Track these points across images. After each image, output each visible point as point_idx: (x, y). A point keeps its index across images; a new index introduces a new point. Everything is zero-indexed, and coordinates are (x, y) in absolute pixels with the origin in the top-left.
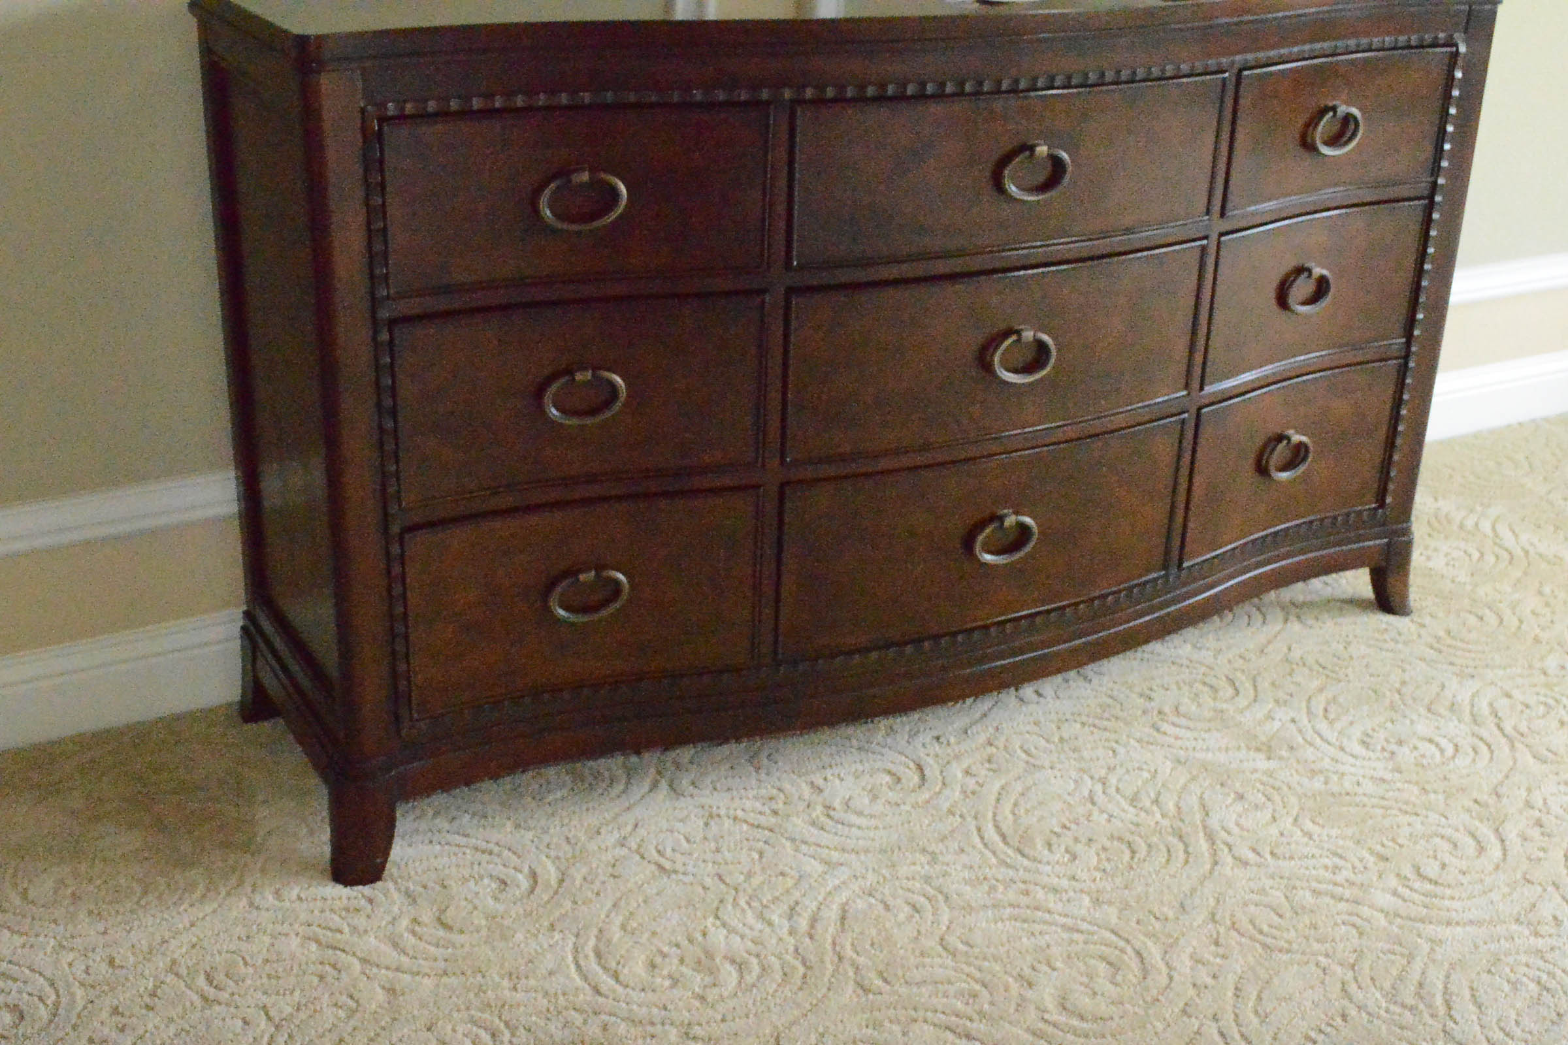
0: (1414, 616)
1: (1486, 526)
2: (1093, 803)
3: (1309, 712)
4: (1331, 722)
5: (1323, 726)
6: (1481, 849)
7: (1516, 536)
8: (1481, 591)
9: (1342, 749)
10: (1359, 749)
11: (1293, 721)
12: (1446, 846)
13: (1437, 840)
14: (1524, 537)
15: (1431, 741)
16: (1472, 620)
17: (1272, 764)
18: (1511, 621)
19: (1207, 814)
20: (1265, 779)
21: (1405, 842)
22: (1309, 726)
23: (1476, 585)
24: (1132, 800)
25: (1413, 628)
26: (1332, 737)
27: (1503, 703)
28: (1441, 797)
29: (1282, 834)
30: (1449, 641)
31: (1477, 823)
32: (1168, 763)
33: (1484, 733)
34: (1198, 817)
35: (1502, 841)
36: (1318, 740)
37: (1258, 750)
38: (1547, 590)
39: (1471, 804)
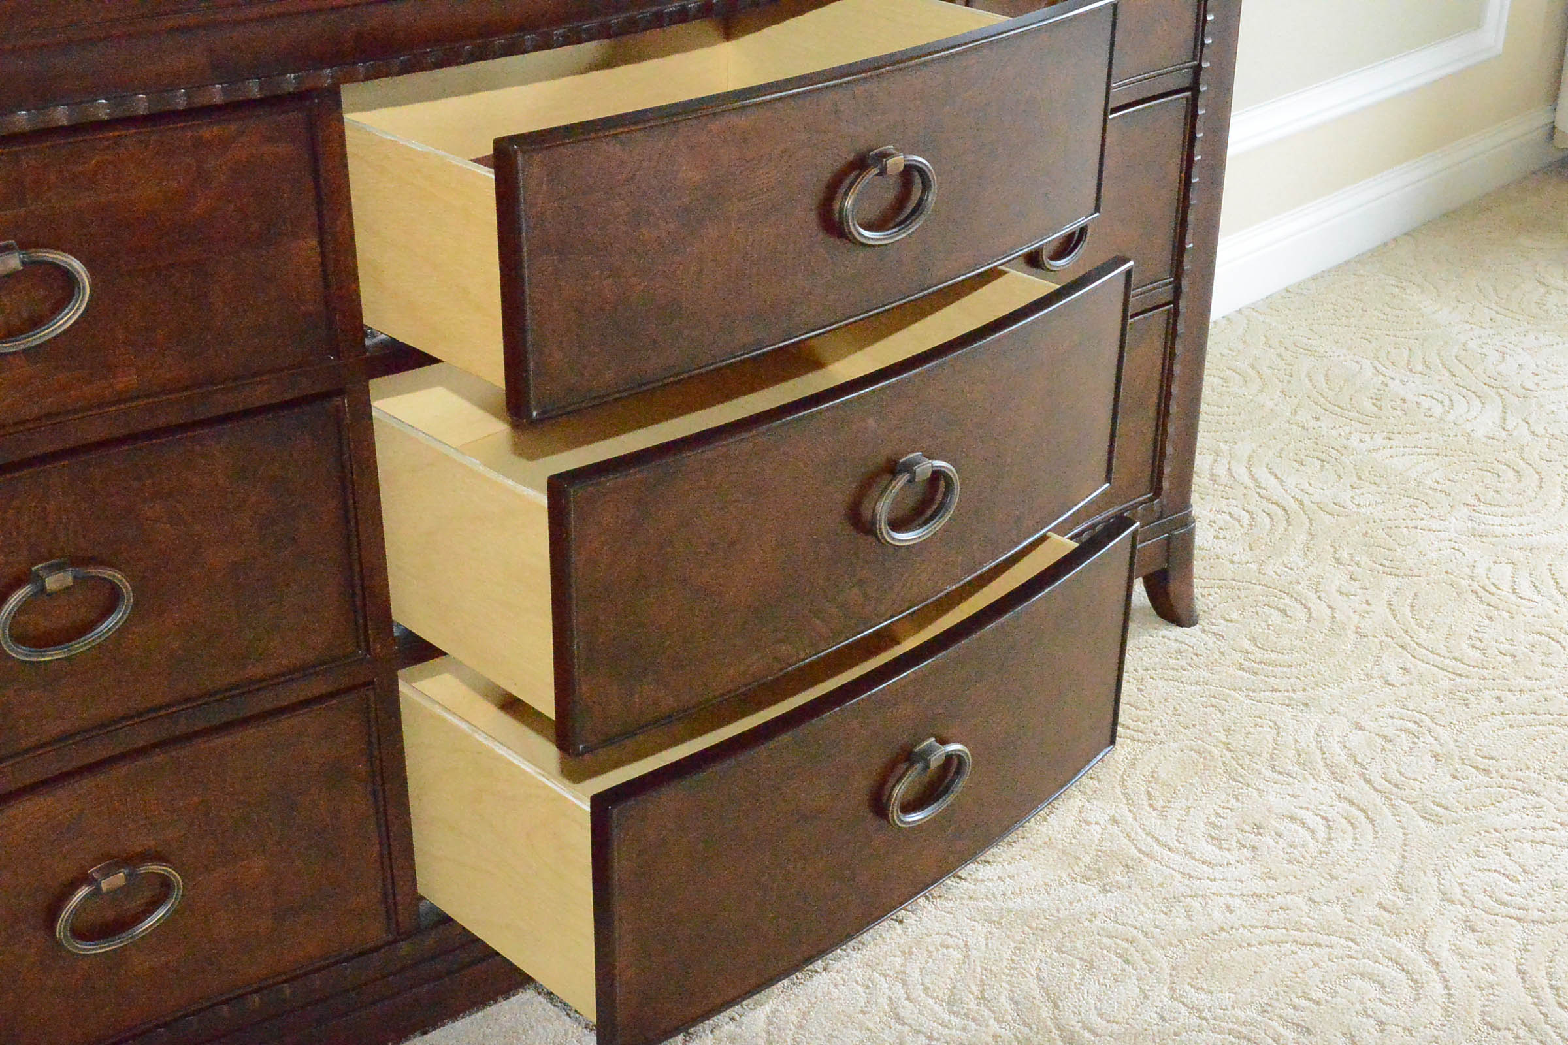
0: (1203, 622)
1: (1241, 472)
2: (900, 1020)
3: (1130, 802)
4: (1163, 812)
5: (1153, 820)
6: (1417, 985)
7: (1282, 482)
8: (1269, 569)
9: (1188, 854)
10: (1208, 850)
11: (1115, 821)
12: (1373, 991)
13: (1357, 982)
14: (1291, 482)
15: (1292, 818)
16: (1276, 617)
17: (1112, 900)
18: (1320, 609)
19: (1056, 1006)
20: (1110, 926)
21: (1321, 995)
22: (1136, 825)
23: (1261, 564)
24: (951, 1002)
25: (1210, 640)
26: (1169, 836)
27: (1356, 738)
28: (1337, 909)
29: (1162, 1018)
30: (1259, 655)
31: (1393, 941)
32: (979, 927)
33: (1353, 794)
34: (1045, 1012)
35: (1437, 964)
36: (1156, 847)
37: (1085, 878)
38: (1344, 555)
39: (1377, 911)
